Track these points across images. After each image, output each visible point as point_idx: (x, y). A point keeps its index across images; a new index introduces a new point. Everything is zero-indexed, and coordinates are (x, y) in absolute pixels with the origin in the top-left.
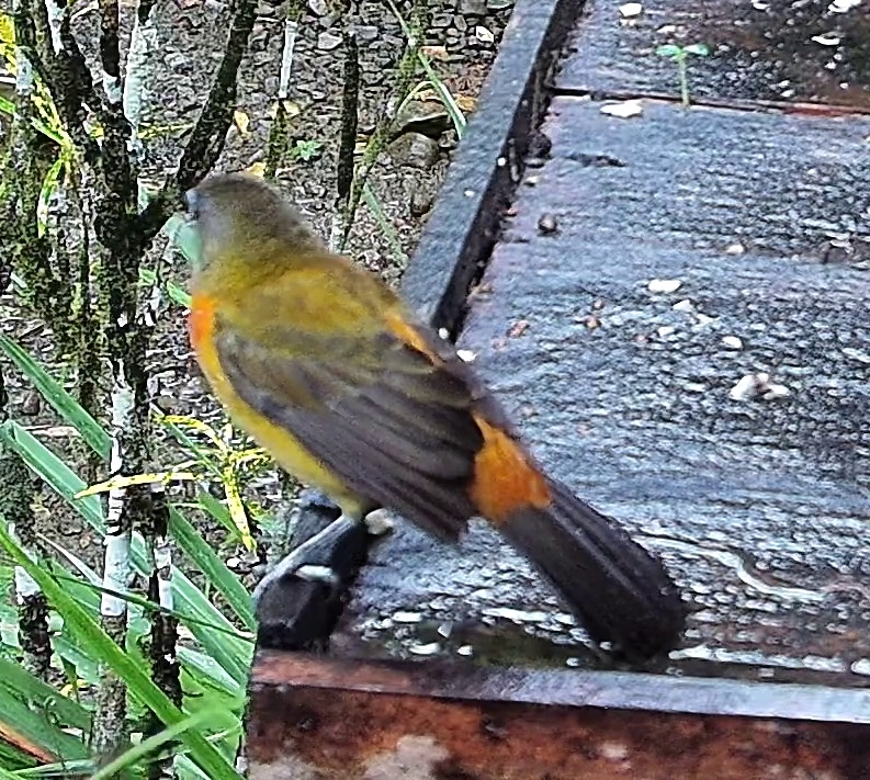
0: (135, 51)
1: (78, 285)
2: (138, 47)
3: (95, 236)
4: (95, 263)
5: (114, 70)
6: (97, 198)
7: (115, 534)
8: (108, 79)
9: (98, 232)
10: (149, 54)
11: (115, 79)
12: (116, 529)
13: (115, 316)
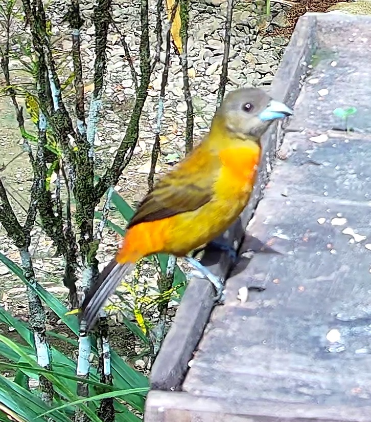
0: (92, 110)
1: (66, 221)
2: (93, 109)
3: (73, 197)
4: (73, 209)
5: (82, 118)
6: (74, 179)
7: (83, 336)
8: (80, 122)
9: (75, 195)
10: (98, 112)
11: (82, 122)
12: (84, 334)
13: (83, 234)
